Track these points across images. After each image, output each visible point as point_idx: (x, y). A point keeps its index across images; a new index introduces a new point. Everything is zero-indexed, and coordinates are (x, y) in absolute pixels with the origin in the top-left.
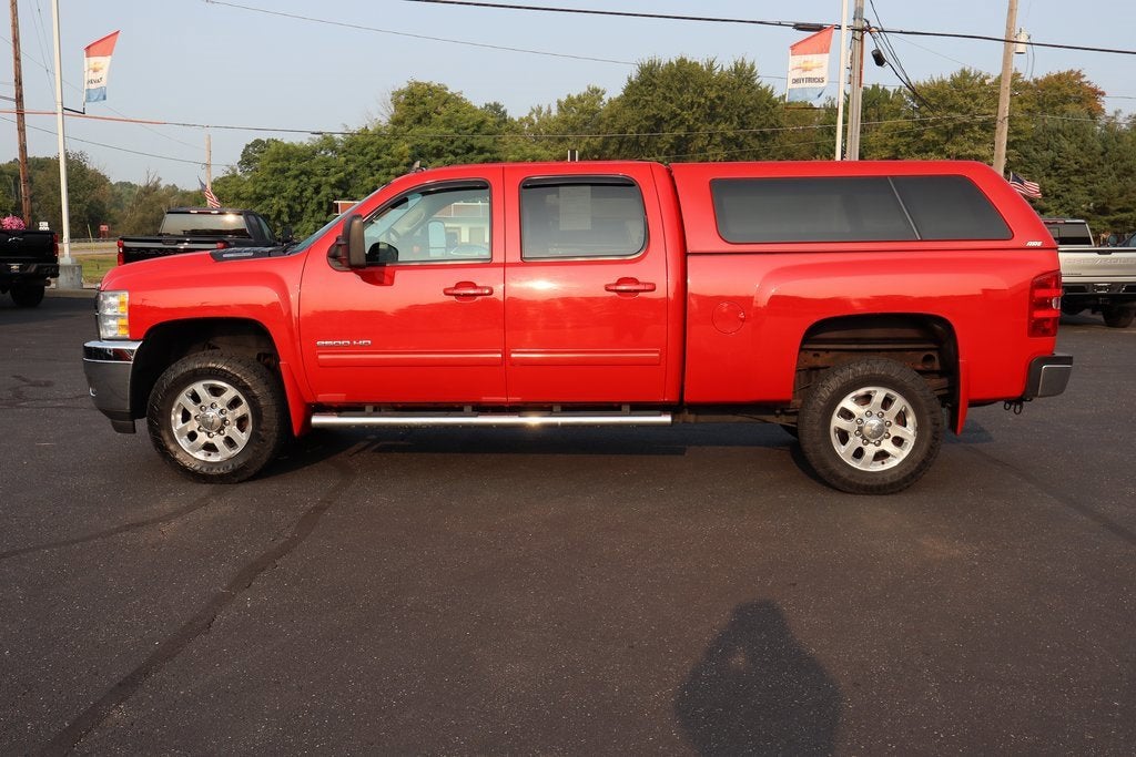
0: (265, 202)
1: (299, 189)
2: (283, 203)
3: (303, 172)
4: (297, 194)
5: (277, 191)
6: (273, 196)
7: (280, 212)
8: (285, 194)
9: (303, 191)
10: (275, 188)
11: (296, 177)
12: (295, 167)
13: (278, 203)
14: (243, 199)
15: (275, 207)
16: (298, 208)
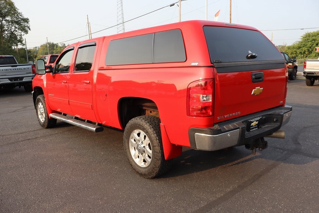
0: (301, 49)
1: (311, 45)
2: (306, 48)
3: (314, 40)
4: (310, 46)
5: (305, 46)
6: (304, 47)
7: (305, 51)
8: (307, 46)
9: (312, 45)
10: (304, 45)
11: (311, 41)
12: (311, 39)
13: (305, 49)
14: (295, 48)
15: (303, 50)
16: (311, 50)
